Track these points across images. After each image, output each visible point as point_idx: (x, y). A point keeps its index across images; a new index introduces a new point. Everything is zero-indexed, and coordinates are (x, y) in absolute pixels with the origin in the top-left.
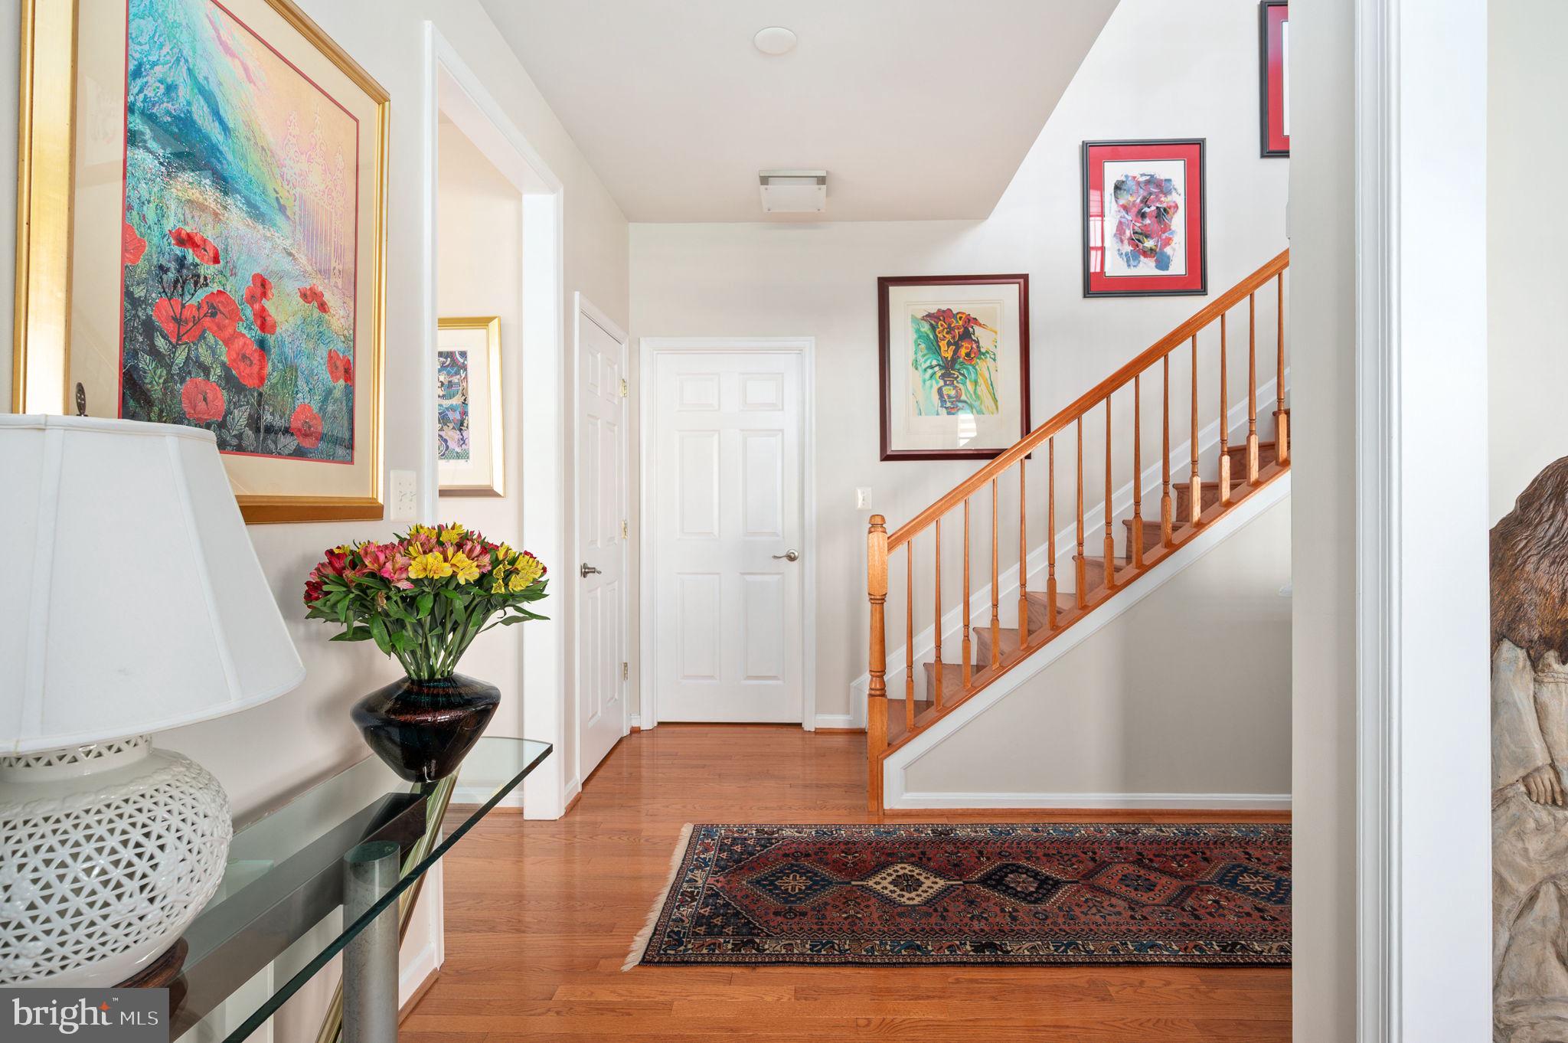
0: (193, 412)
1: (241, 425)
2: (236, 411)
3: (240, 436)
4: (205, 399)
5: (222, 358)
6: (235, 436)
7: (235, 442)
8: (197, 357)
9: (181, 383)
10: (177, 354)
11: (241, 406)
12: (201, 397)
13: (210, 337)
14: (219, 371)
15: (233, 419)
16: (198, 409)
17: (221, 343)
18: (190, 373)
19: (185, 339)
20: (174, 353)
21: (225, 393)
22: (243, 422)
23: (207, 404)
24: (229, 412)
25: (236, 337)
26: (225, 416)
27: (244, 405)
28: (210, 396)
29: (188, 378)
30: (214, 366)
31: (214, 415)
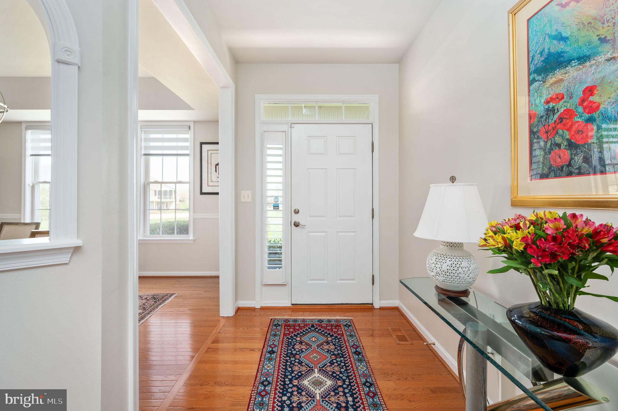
0: (555, 163)
1: (580, 163)
2: (576, 158)
3: (579, 168)
4: (560, 157)
5: (567, 137)
6: (577, 168)
7: (577, 171)
8: (555, 142)
9: (549, 155)
10: (547, 144)
11: (578, 154)
12: (558, 157)
13: (560, 132)
14: (566, 143)
15: (574, 161)
16: (557, 162)
17: (565, 131)
18: (552, 149)
19: (550, 137)
20: (546, 144)
21: (569, 151)
22: (581, 161)
23: (561, 159)
24: (572, 159)
25: (573, 125)
26: (570, 161)
27: (580, 153)
28: (562, 155)
29: (552, 152)
30: (563, 142)
31: (564, 162)
